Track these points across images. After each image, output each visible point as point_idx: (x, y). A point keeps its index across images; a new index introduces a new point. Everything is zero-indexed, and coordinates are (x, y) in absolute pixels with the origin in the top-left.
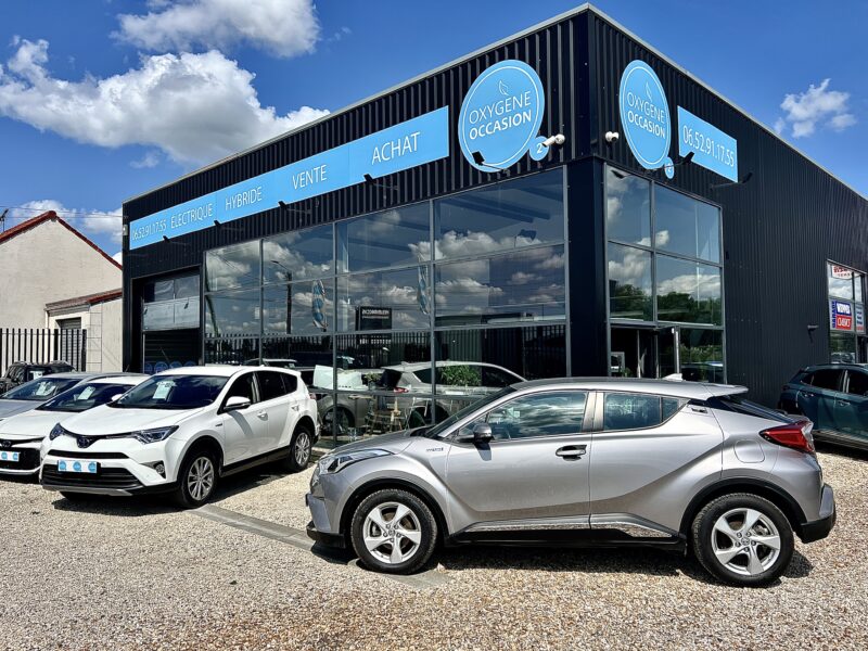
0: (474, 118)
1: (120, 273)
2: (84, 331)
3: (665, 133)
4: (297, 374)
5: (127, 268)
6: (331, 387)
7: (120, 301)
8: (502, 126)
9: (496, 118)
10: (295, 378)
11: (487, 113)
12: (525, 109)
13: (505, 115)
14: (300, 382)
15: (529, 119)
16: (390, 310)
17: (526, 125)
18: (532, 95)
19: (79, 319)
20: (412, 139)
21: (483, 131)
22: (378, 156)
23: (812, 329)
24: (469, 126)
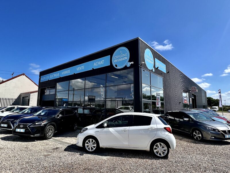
0: (115, 58)
3: (153, 63)
5: (39, 86)
6: (83, 113)
7: (37, 93)
8: (121, 60)
9: (120, 58)
11: (118, 57)
12: (126, 57)
13: (122, 57)
16: (95, 97)
17: (126, 60)
18: (127, 54)
19: (28, 97)
20: (102, 62)
21: (117, 60)
22: (95, 64)
23: (180, 103)
24: (114, 60)
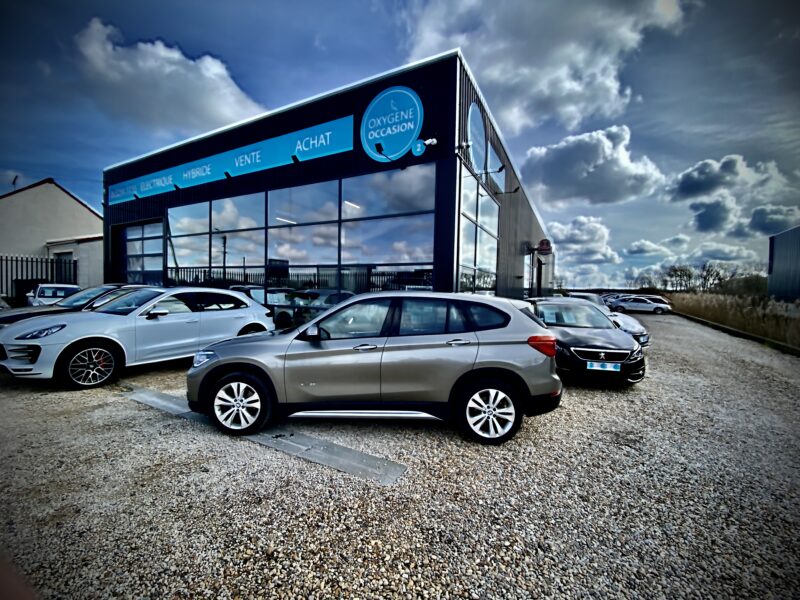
0: (372, 124)
1: (101, 222)
2: (75, 262)
5: (106, 220)
7: (101, 243)
8: (392, 131)
11: (382, 121)
12: (410, 120)
13: (396, 123)
15: (412, 127)
16: (287, 262)
17: (411, 131)
19: (71, 253)
20: (325, 137)
21: (379, 134)
22: (300, 147)
24: (368, 130)
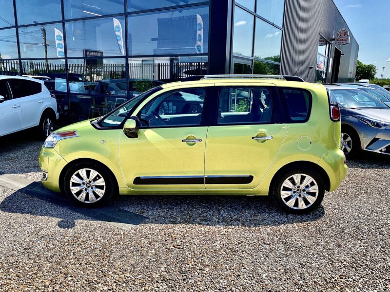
4: (42, 82)
6: (66, 91)
10: (40, 85)
14: (44, 87)
16: (102, 53)
23: (311, 68)
